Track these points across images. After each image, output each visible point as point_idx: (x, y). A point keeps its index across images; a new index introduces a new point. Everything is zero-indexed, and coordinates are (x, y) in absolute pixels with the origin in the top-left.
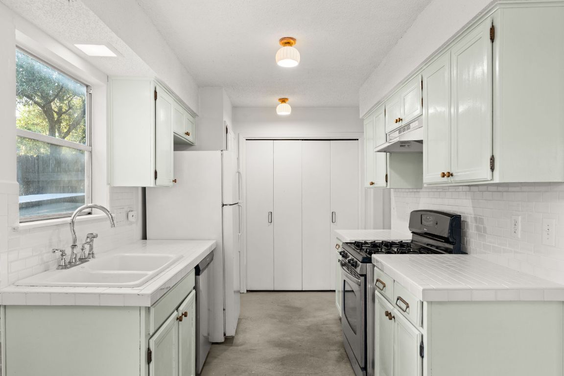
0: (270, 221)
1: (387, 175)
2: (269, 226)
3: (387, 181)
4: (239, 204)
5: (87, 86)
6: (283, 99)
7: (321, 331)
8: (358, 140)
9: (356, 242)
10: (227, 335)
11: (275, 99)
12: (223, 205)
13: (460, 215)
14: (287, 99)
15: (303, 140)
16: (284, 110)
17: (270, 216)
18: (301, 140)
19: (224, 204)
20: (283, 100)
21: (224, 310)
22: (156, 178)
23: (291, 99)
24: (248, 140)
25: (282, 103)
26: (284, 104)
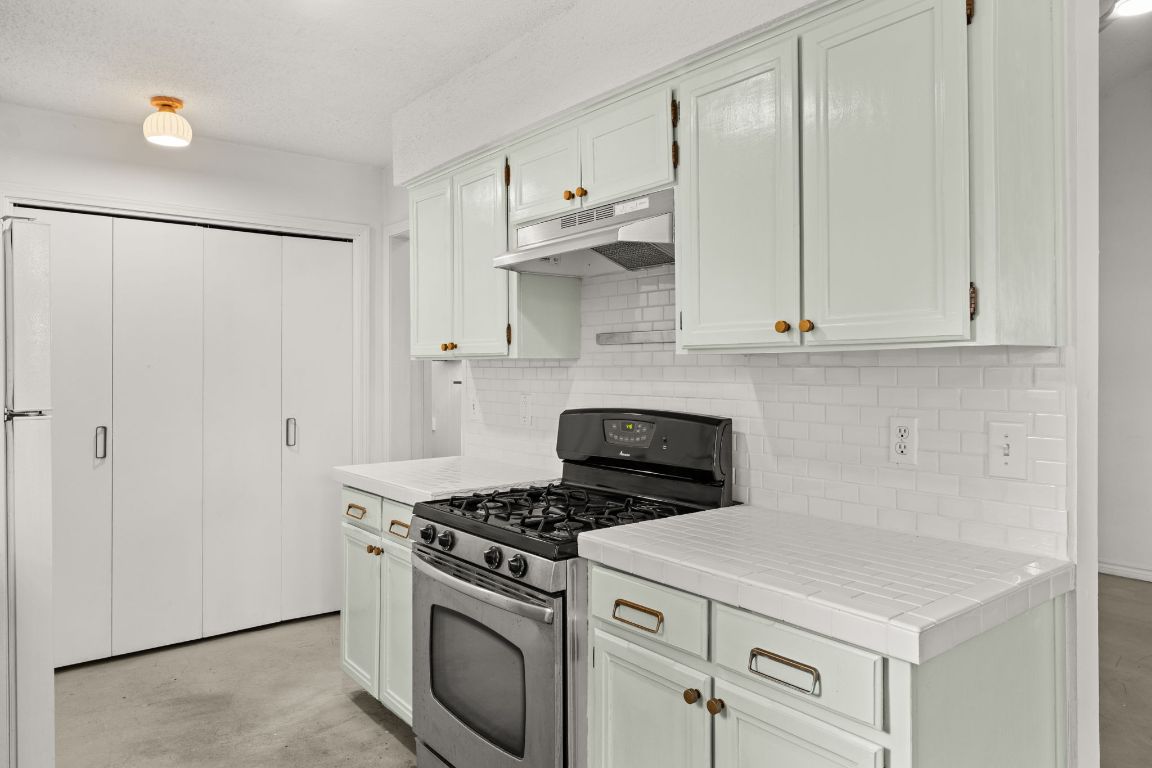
0: (101, 454)
1: (509, 328)
2: (95, 467)
3: (509, 342)
7: (325, 753)
8: (351, 241)
9: (454, 499)
11: (140, 97)
12: (10, 416)
13: (730, 420)
14: (179, 101)
15: (205, 226)
16: (168, 133)
17: (101, 438)
18: (199, 225)
19: (17, 410)
20: (167, 104)
23: (190, 104)
24: (20, 205)
25: (160, 110)
26: (167, 114)
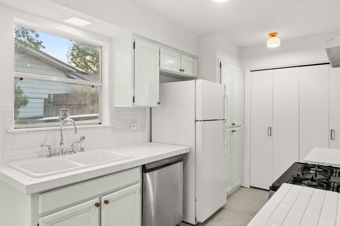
0: (269, 134)
2: (268, 138)
4: (225, 120)
5: (101, 47)
6: (271, 34)
10: (197, 220)
11: (266, 35)
12: (196, 121)
14: (276, 33)
15: (300, 66)
16: (273, 43)
17: (270, 130)
18: (298, 66)
19: (198, 120)
20: (273, 35)
21: (196, 200)
22: (134, 102)
23: (280, 33)
26: (273, 38)
